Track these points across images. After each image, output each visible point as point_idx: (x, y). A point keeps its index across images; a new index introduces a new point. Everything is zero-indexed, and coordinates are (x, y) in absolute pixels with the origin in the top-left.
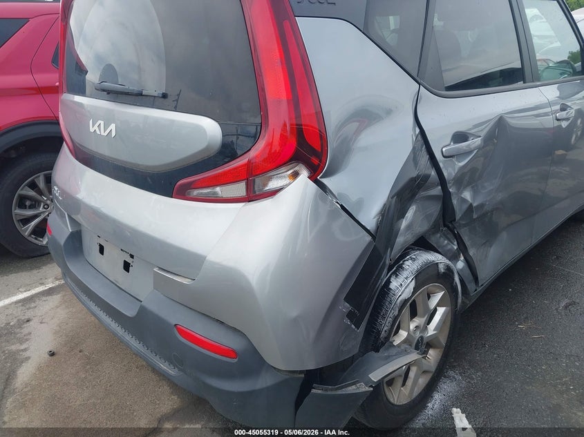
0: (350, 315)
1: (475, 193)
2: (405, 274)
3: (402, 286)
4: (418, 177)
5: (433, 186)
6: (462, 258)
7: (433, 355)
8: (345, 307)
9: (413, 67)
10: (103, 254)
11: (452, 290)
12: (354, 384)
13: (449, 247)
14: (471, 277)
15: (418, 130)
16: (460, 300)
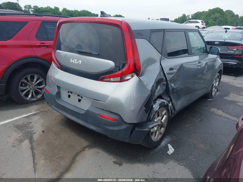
0: (145, 110)
1: (175, 84)
2: (157, 104)
3: (156, 107)
4: (161, 78)
5: (164, 81)
6: (171, 103)
7: (163, 130)
8: (144, 108)
9: (160, 50)
10: (70, 98)
11: (168, 110)
12: (145, 128)
13: (167, 99)
14: (173, 109)
15: (161, 67)
16: (170, 114)
